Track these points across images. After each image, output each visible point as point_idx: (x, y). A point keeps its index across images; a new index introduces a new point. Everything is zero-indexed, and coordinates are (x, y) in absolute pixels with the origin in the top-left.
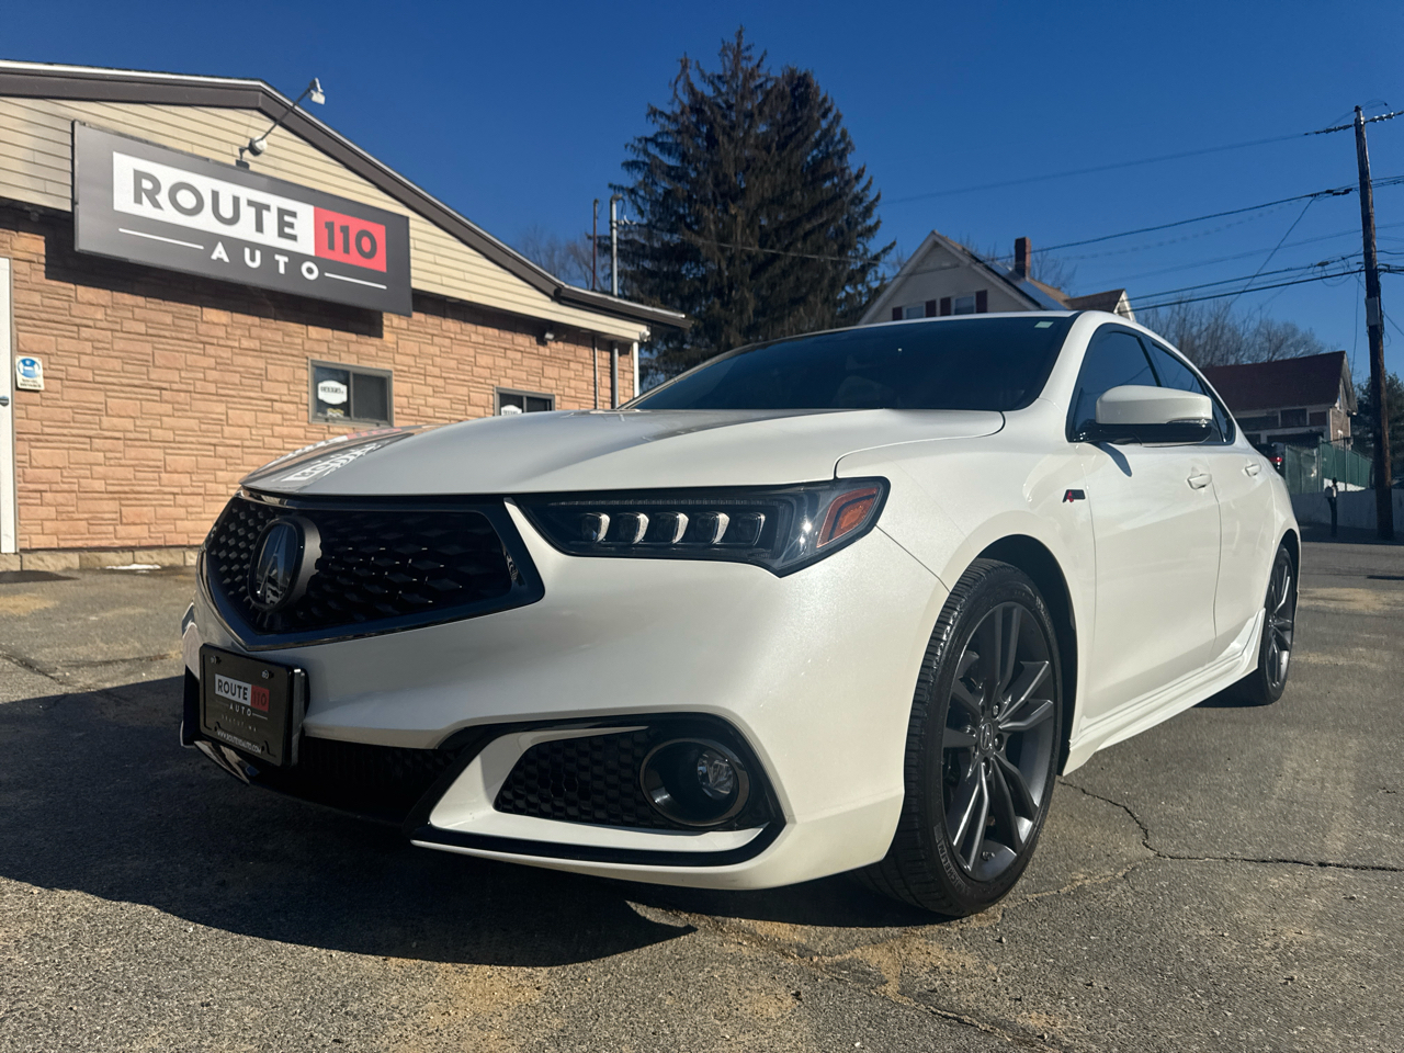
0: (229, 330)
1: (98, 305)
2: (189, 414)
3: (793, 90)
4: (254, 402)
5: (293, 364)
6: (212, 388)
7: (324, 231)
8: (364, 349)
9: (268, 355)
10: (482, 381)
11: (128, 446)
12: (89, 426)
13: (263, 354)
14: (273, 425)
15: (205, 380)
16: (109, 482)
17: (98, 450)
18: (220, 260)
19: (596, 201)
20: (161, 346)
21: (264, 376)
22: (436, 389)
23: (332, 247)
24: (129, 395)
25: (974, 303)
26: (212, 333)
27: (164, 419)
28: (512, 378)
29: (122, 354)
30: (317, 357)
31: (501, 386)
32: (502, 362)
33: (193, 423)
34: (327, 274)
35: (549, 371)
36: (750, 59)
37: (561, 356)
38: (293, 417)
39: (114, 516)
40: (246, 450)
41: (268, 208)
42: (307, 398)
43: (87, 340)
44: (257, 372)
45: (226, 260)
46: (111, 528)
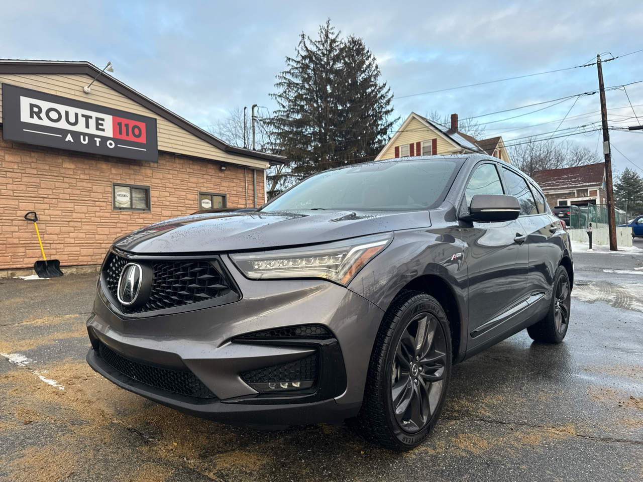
0: (75, 171)
1: (15, 162)
2: (57, 208)
3: (353, 47)
4: (87, 202)
5: (104, 185)
6: (67, 197)
7: (117, 127)
8: (137, 177)
9: (93, 181)
10: (192, 189)
11: (29, 223)
12: (11, 215)
13: (91, 181)
14: (95, 212)
15: (64, 193)
16: (20, 239)
17: (16, 226)
18: (69, 141)
19: (245, 108)
20: (44, 179)
21: (90, 191)
22: (171, 193)
23: (121, 133)
24: (30, 201)
25: (431, 144)
26: (67, 173)
27: (45, 211)
28: (207, 187)
29: (26, 183)
30: (115, 181)
31: (201, 191)
32: (202, 181)
33: (59, 213)
34: (118, 145)
35: (224, 184)
36: (333, 33)
37: (230, 177)
38: (105, 208)
39: (23, 254)
40: (83, 223)
41: (91, 117)
42: (111, 199)
43: (10, 178)
44: (88, 189)
45: (72, 141)
46: (22, 259)
